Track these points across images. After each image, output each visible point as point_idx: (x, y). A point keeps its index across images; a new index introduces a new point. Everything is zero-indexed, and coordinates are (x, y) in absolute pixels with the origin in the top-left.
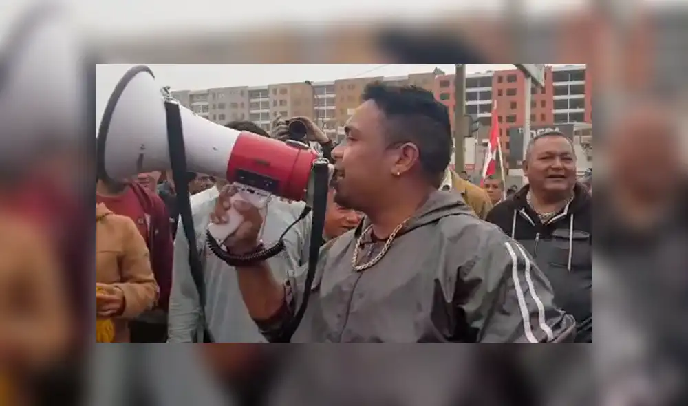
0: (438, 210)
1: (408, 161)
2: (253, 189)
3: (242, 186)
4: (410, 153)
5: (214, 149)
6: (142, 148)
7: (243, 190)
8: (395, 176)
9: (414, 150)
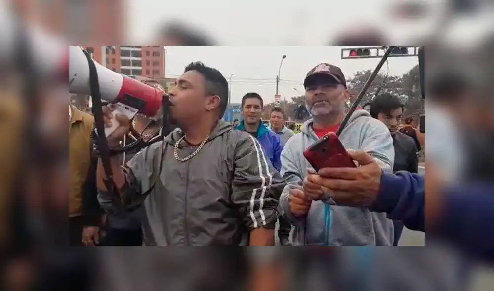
0: (225, 128)
1: (215, 104)
2: (128, 107)
3: (123, 105)
4: (216, 100)
5: (113, 81)
6: (75, 75)
7: (123, 107)
8: (208, 111)
9: (219, 98)
